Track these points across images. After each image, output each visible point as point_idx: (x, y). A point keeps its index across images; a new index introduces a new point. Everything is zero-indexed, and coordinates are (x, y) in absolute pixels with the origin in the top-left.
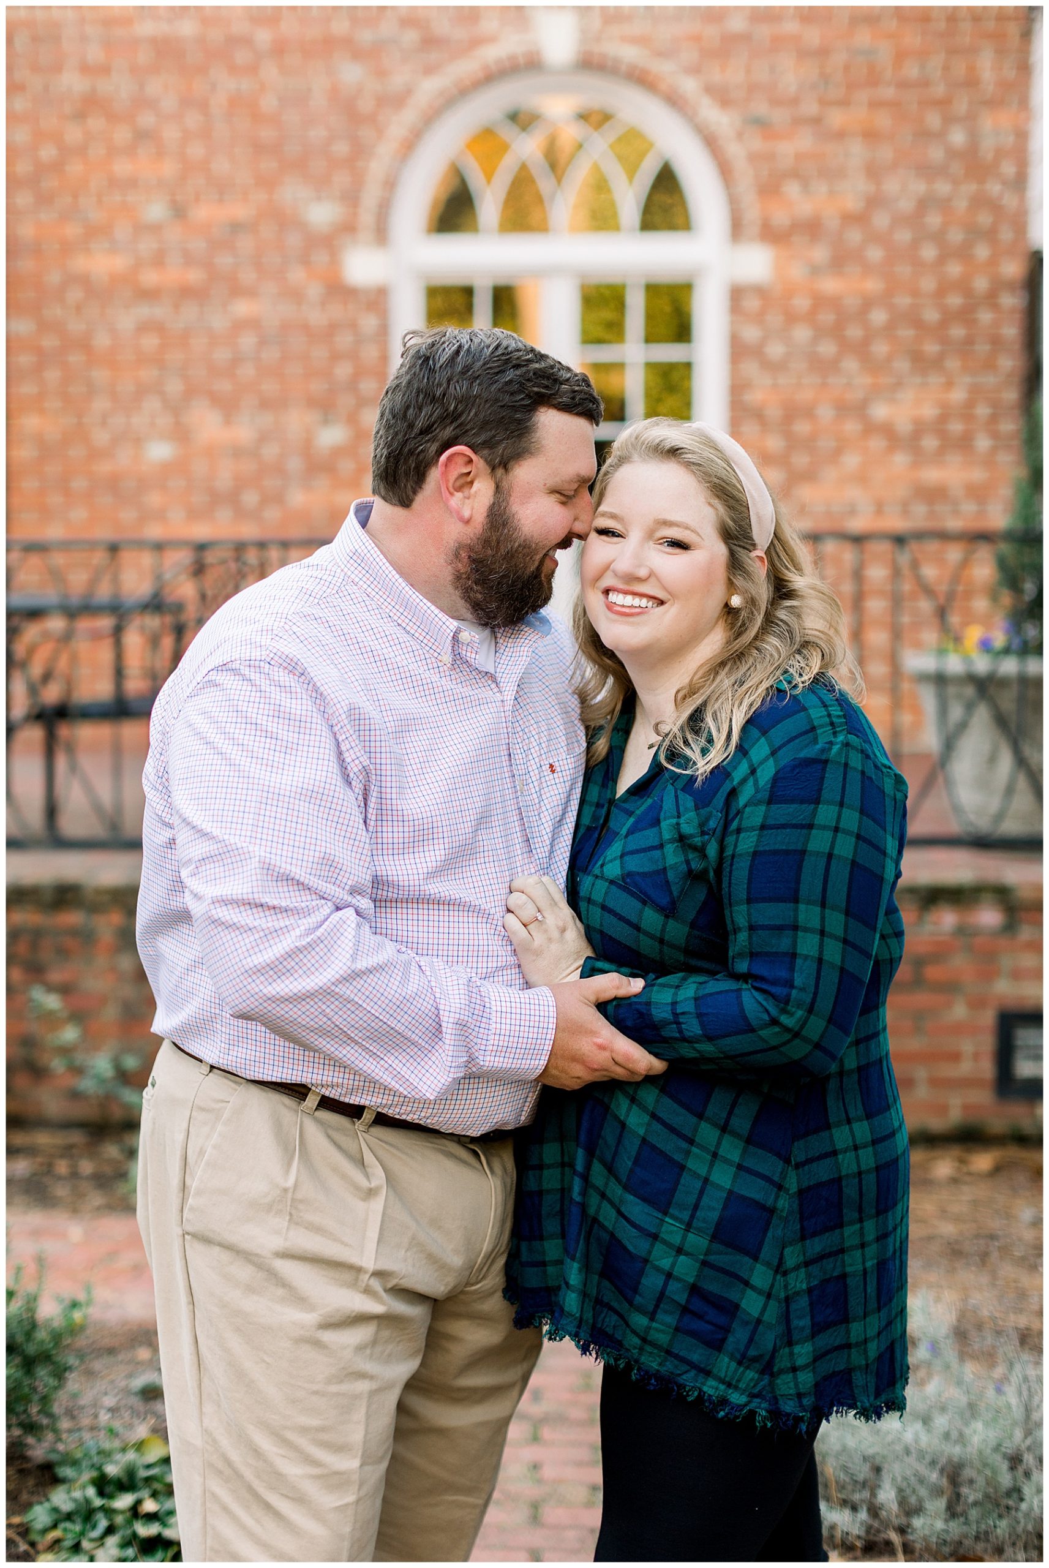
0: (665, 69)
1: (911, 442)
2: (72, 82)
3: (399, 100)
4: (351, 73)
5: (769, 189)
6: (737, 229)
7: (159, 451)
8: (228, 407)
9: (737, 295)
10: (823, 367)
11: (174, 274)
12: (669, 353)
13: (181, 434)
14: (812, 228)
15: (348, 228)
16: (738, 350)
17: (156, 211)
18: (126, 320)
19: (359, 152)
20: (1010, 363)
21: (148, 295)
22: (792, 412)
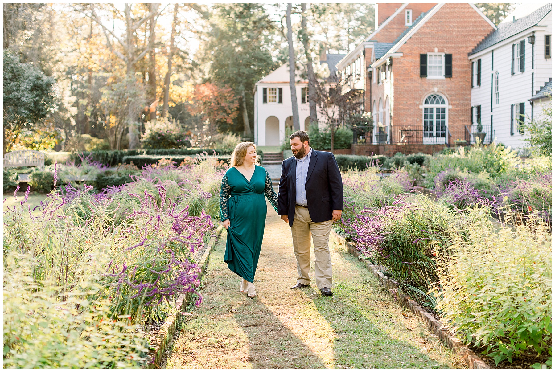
0: (444, 92)
1: (462, 121)
2: (399, 92)
3: (423, 94)
4: (420, 92)
5: (452, 101)
6: (449, 104)
7: (405, 121)
8: (410, 118)
9: (449, 109)
10: (456, 115)
11: (406, 107)
12: (443, 114)
13: (407, 120)
14: (455, 104)
15: (420, 104)
16: (449, 113)
17: (405, 102)
18: (402, 111)
19: (421, 98)
20: (470, 115)
21: (404, 109)
22: (453, 118)
